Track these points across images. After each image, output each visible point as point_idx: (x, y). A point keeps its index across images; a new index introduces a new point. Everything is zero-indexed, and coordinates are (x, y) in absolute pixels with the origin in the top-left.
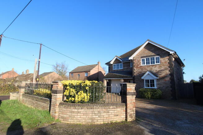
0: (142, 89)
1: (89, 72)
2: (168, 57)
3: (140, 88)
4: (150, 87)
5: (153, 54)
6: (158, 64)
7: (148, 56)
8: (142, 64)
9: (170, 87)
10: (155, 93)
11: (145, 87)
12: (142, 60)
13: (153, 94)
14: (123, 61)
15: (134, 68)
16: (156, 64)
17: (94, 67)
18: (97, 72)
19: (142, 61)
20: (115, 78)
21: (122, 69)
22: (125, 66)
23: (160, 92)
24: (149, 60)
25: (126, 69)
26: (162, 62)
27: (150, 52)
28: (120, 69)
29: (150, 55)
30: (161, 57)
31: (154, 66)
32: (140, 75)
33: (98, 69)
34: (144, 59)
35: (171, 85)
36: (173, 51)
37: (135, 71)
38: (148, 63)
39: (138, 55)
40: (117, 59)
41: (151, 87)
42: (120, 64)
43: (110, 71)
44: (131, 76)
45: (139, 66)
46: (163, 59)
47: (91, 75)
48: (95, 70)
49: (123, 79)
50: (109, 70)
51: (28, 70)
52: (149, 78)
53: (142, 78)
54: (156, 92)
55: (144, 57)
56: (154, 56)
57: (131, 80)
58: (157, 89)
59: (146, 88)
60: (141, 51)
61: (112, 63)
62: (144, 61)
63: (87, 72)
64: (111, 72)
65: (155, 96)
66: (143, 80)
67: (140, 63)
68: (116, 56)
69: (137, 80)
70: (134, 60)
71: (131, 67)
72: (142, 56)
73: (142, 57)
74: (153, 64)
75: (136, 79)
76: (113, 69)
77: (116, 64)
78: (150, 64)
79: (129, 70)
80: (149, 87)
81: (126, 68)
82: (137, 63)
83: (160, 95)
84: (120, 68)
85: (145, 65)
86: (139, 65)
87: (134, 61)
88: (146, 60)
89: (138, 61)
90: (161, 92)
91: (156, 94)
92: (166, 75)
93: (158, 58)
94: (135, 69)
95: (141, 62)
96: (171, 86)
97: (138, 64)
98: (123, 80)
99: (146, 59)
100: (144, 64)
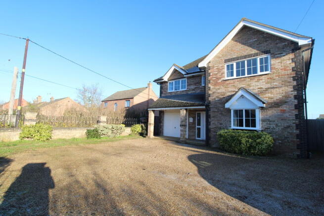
0: (226, 131)
1: (131, 100)
2: (291, 56)
3: (220, 129)
4: (244, 128)
5: (254, 51)
6: (264, 73)
7: (241, 57)
8: (228, 76)
9: (295, 128)
10: (258, 141)
11: (233, 127)
12: (228, 66)
13: (254, 144)
14: (187, 74)
15: (210, 85)
16: (259, 73)
17: (141, 92)
18: (147, 99)
19: (228, 69)
20: (170, 107)
21: (186, 89)
22: (191, 84)
23: (268, 139)
24: (243, 66)
25: (193, 90)
26: (275, 68)
27: (246, 47)
28: (181, 90)
29: (245, 54)
30: (274, 56)
31: (256, 79)
32: (221, 99)
33: (149, 95)
34: (232, 65)
35: (297, 122)
36: (307, 38)
37: (210, 92)
38: (240, 72)
39: (220, 57)
40: (175, 71)
41: (246, 126)
42: (181, 80)
43: (163, 95)
44: (201, 103)
45: (220, 81)
46: (278, 60)
47: (134, 104)
48: (144, 97)
49: (186, 109)
50: (161, 93)
51: (39, 96)
52: (244, 106)
53: (227, 106)
54: (260, 138)
55: (233, 59)
56: (256, 55)
57: (201, 112)
58: (262, 131)
59: (234, 129)
60: (226, 47)
61: (166, 79)
62: (232, 68)
63: (128, 99)
64: (164, 97)
65: (257, 147)
66: (229, 110)
67: (223, 73)
68: (174, 65)
69: (214, 112)
70: (209, 68)
71: (203, 85)
72: (229, 57)
73: (226, 61)
74: (252, 75)
75: (212, 110)
76: (169, 91)
77: (174, 81)
78: (246, 75)
79: (198, 91)
80: (243, 126)
81: (192, 87)
82: (216, 75)
83: (269, 145)
84: (182, 88)
85: (235, 76)
86: (220, 78)
87: (209, 71)
88: (238, 67)
89: (219, 70)
90: (270, 138)
91: (259, 143)
92: (284, 98)
93: (266, 59)
94: (212, 87)
95: (225, 70)
96: (297, 125)
97: (218, 76)
98: (185, 112)
99: (238, 64)
100: (232, 75)
